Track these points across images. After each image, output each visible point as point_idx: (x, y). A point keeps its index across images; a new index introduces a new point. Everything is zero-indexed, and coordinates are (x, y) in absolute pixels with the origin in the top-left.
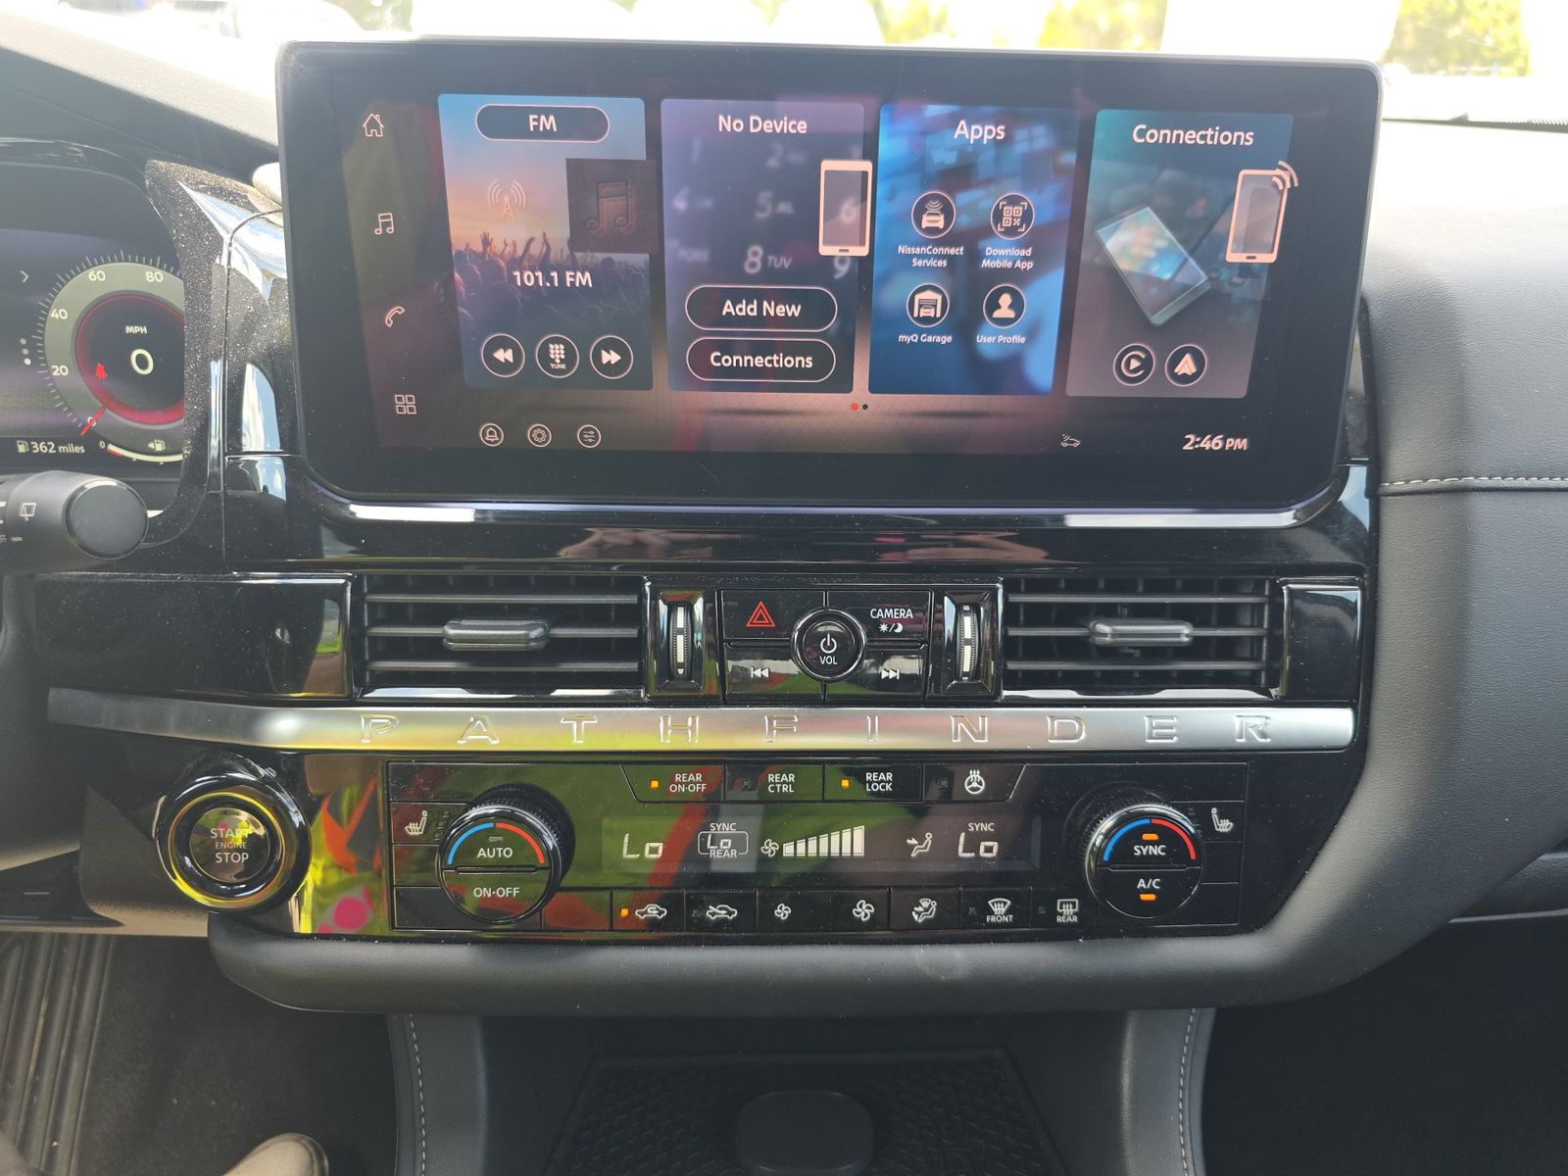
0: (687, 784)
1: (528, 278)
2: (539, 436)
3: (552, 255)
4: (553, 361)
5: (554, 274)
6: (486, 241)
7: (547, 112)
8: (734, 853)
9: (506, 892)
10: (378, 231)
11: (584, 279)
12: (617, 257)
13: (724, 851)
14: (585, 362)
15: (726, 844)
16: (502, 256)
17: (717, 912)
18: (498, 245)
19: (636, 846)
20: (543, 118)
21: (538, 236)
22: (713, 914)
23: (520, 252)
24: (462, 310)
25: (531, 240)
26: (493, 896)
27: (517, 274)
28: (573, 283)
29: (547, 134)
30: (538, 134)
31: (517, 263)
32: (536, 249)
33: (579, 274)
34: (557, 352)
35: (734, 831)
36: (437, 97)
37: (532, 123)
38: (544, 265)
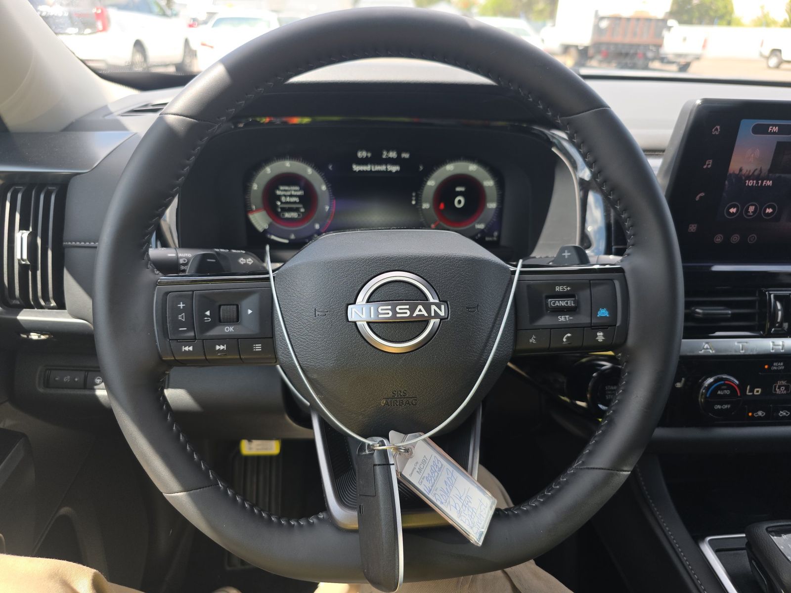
0: (777, 367)
1: (750, 183)
2: (735, 239)
3: (762, 174)
4: (749, 212)
5: (760, 182)
6: (741, 170)
7: (775, 125)
8: (785, 392)
9: (726, 406)
10: (705, 167)
11: (770, 183)
12: (783, 175)
13: (781, 391)
14: (760, 213)
15: (782, 389)
16: (744, 175)
17: (783, 413)
18: (744, 172)
19: (752, 390)
20: (774, 128)
21: (759, 168)
22: (781, 414)
23: (751, 174)
24: (724, 194)
25: (756, 169)
26: (722, 408)
27: (747, 181)
28: (765, 185)
29: (774, 133)
30: (771, 133)
31: (749, 178)
32: (756, 173)
33: (768, 181)
34: (752, 209)
35: (786, 384)
36: (741, 120)
37: (770, 129)
38: (757, 178)
